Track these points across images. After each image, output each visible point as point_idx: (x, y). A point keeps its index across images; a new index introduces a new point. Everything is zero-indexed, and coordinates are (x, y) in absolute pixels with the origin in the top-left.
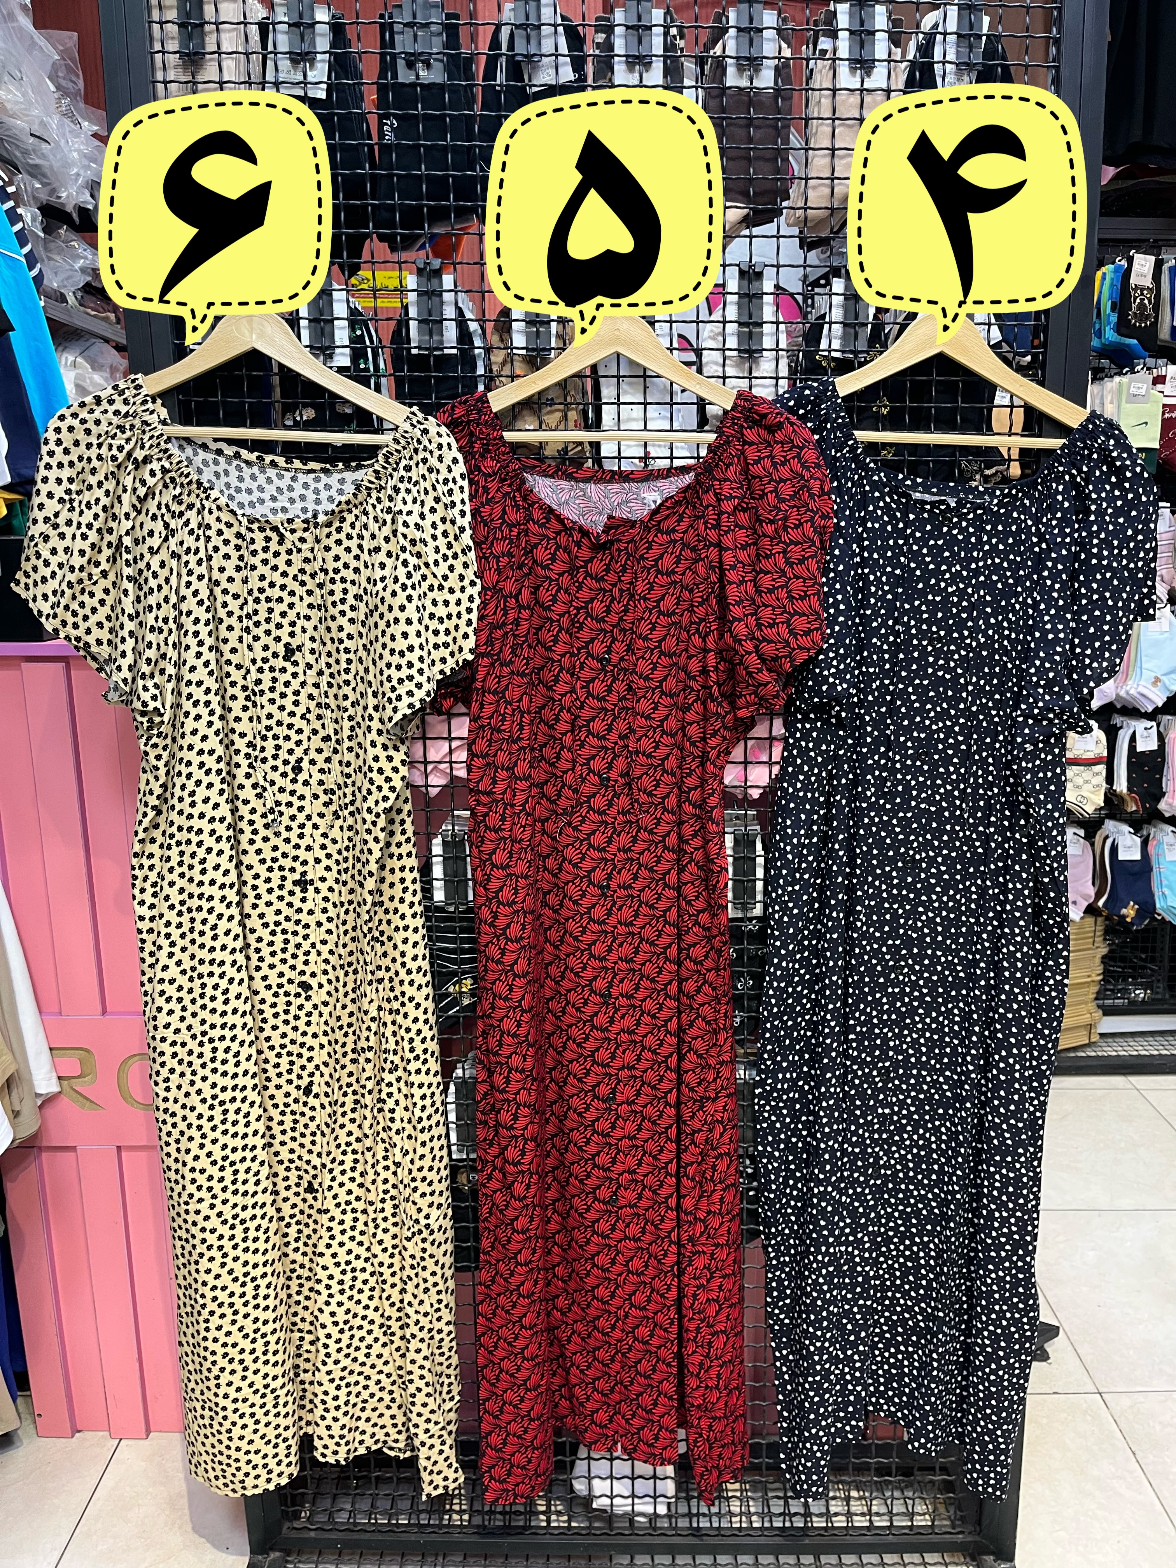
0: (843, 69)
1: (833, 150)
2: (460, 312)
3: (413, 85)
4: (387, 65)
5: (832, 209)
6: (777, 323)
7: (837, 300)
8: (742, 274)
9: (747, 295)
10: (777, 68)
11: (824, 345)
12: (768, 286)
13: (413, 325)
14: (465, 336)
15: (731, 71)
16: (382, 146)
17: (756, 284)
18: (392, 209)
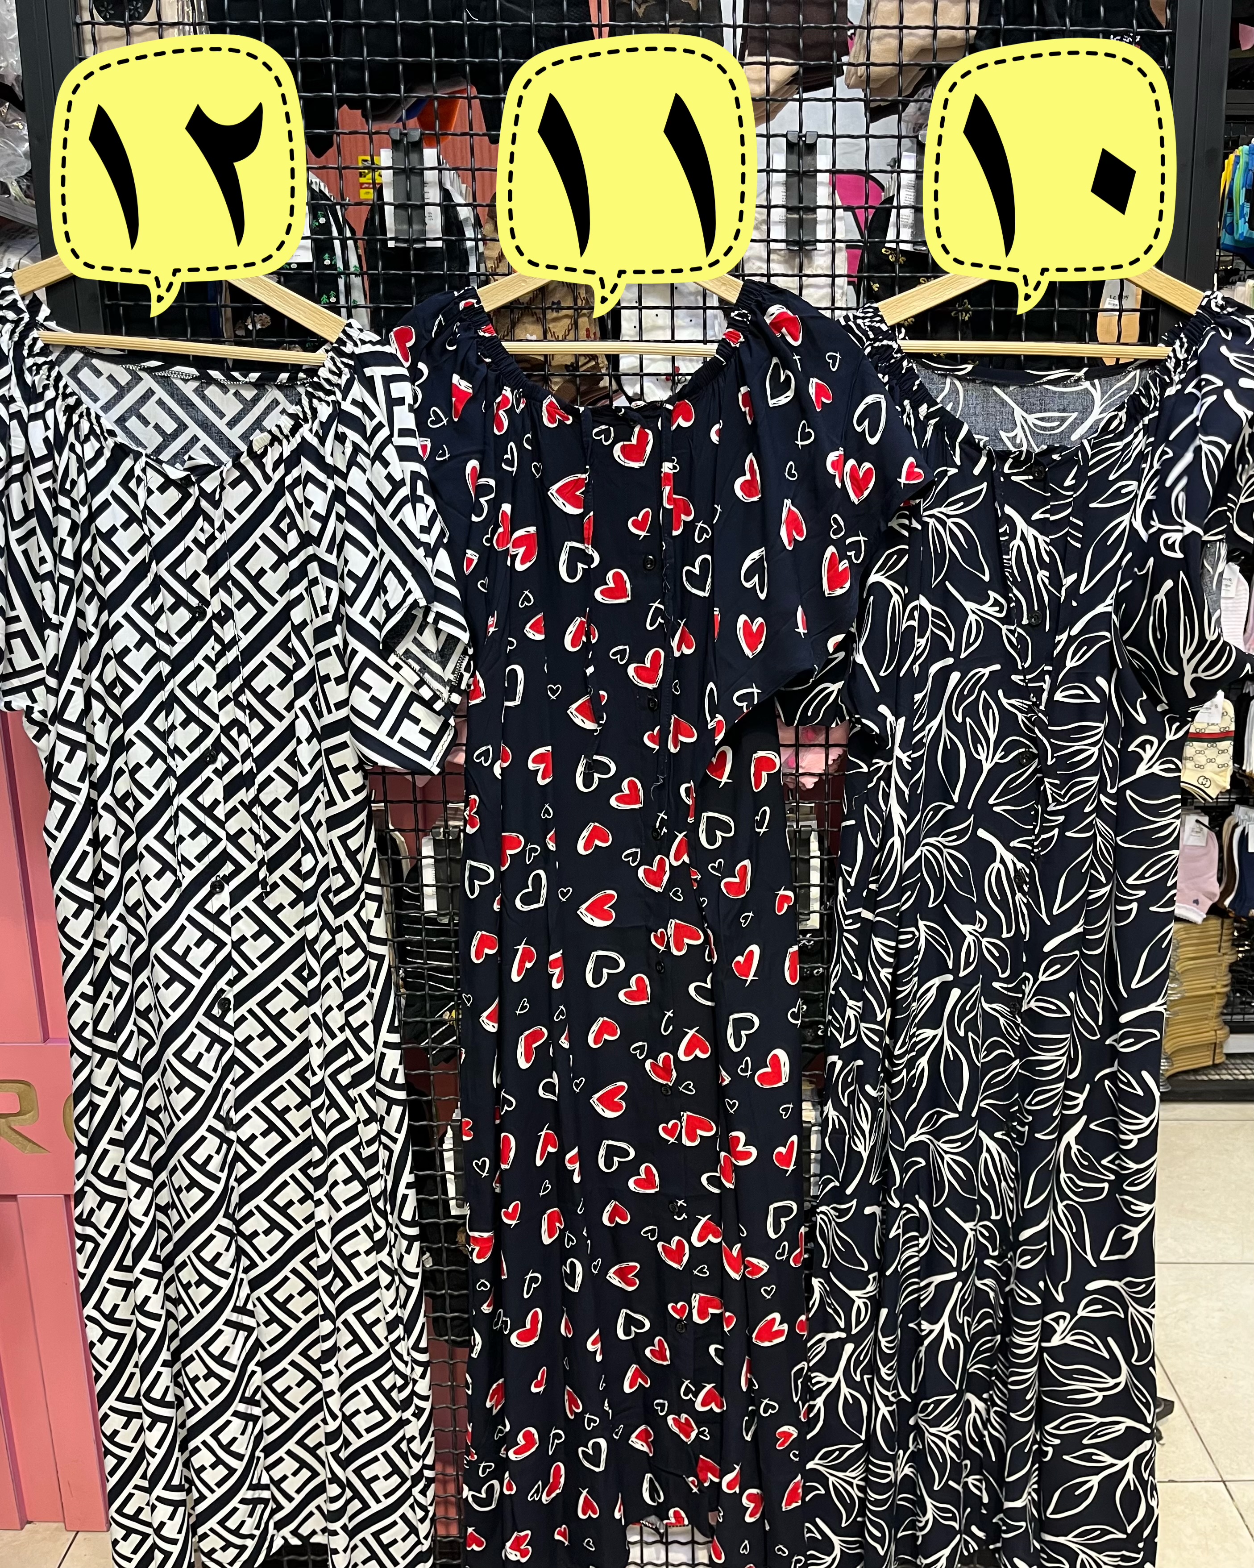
2: (446, 195)
5: (900, 66)
6: (834, 208)
8: (790, 146)
9: (796, 173)
11: (891, 235)
12: (823, 161)
13: (389, 210)
14: (452, 224)
17: (808, 159)
18: (360, 66)
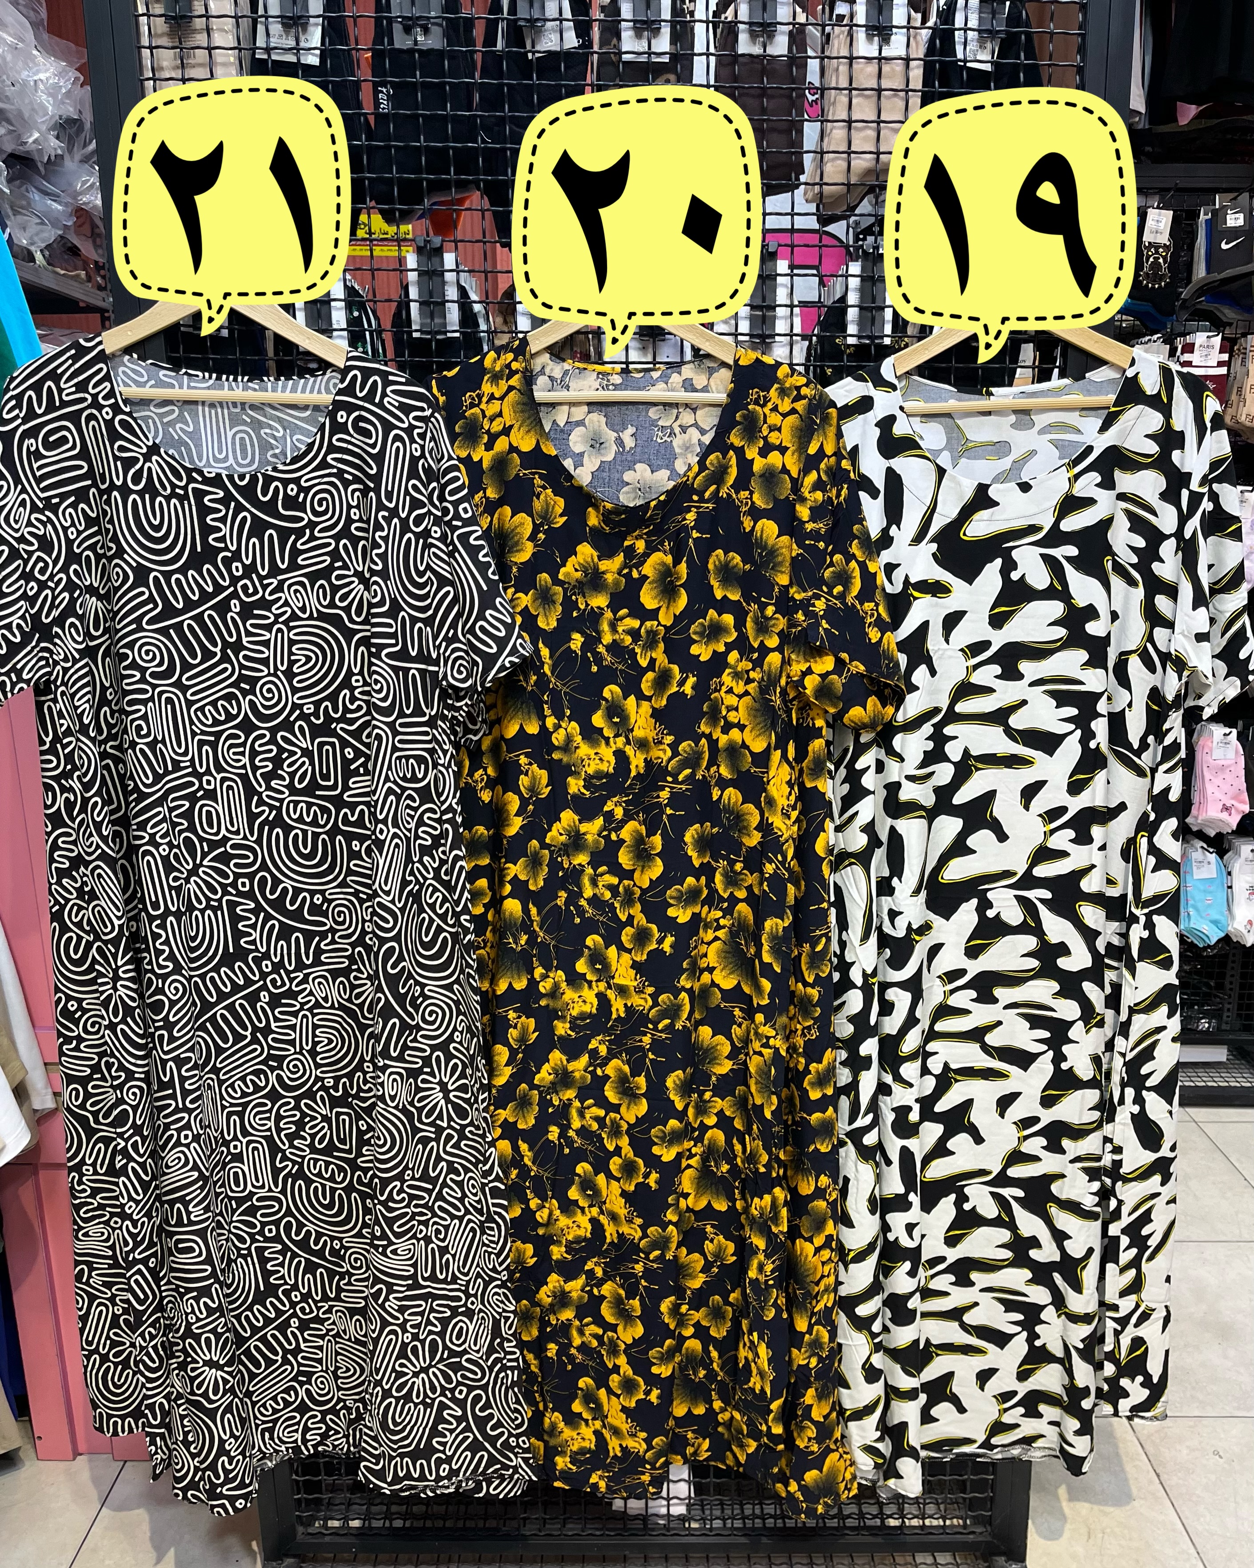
0: (861, 35)
1: (849, 122)
2: (463, 293)
3: (411, 51)
4: (383, 30)
6: (792, 306)
7: (854, 283)
10: (791, 33)
12: (782, 266)
13: (414, 307)
14: (468, 318)
15: (743, 38)
16: (379, 116)
17: (770, 264)
18: (390, 182)
